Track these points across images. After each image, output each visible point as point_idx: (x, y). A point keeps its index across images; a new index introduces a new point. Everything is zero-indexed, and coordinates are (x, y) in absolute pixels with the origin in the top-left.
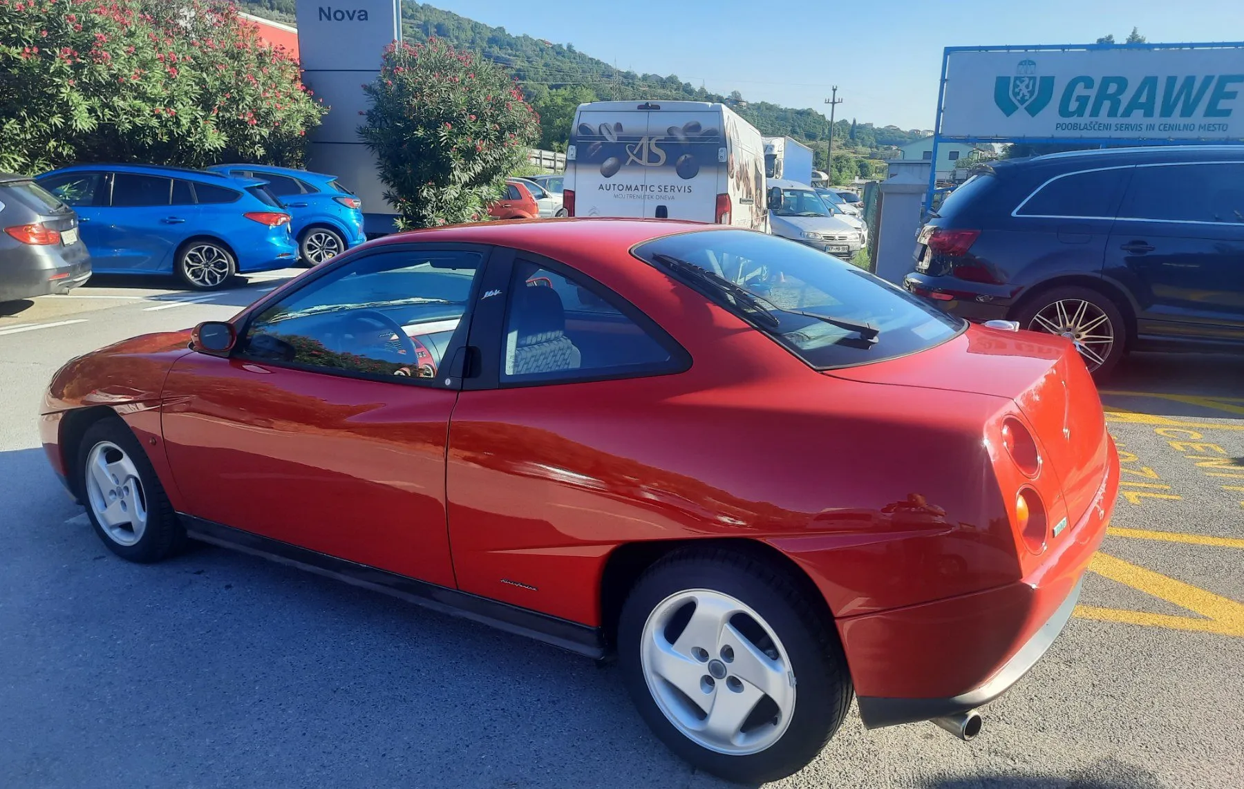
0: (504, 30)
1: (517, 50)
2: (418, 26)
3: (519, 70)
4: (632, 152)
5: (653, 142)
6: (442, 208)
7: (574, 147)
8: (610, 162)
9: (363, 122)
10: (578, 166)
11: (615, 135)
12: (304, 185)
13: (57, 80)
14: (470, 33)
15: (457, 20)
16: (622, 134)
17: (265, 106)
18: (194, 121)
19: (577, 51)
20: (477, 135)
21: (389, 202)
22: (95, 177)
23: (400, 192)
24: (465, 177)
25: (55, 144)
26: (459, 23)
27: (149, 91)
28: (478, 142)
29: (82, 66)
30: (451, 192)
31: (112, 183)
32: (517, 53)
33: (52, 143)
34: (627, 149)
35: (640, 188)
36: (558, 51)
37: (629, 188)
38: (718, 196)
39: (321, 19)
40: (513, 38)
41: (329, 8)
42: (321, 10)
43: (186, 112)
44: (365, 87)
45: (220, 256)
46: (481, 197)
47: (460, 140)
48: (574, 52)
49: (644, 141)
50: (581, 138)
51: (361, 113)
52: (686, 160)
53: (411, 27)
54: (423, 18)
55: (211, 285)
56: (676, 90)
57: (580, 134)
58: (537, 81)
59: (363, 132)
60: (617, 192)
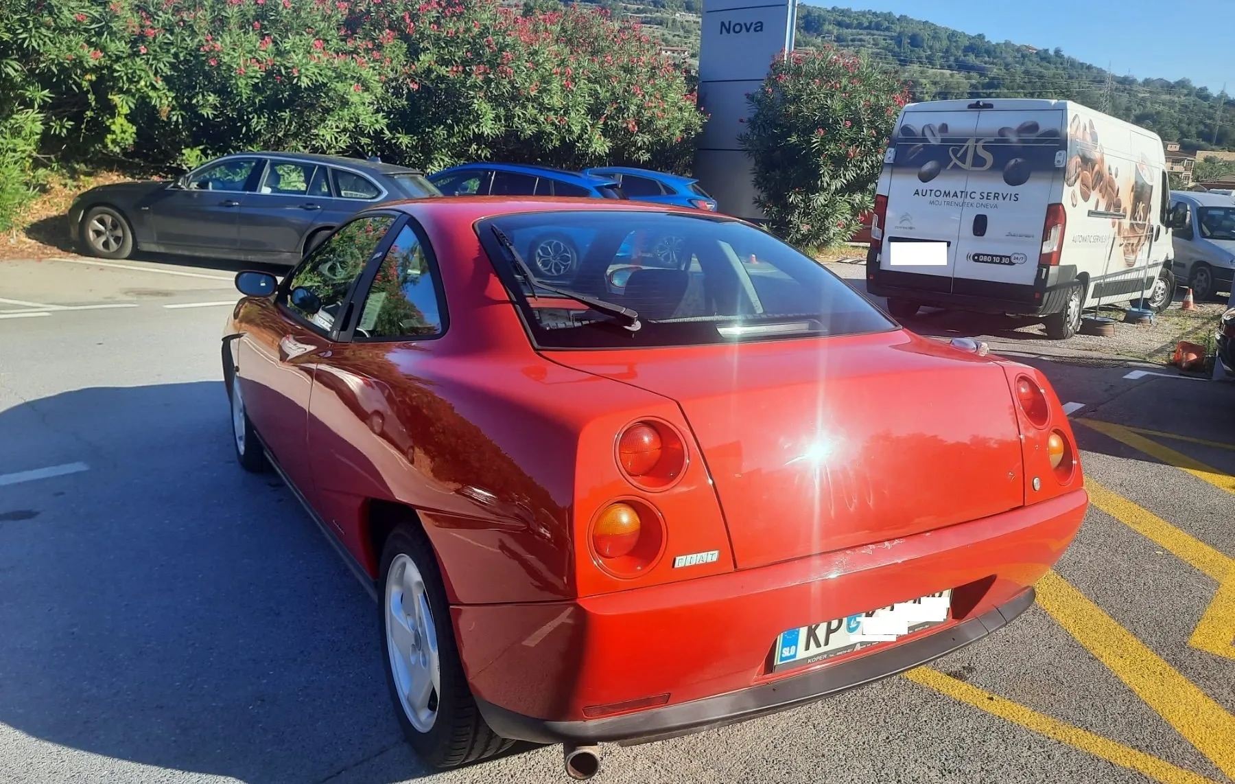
0: (984, 38)
1: (994, 58)
2: (892, 38)
3: (993, 78)
4: (955, 156)
5: (981, 144)
6: (810, 214)
7: (893, 150)
8: (928, 166)
9: (745, 129)
10: (895, 170)
11: (939, 137)
12: (664, 186)
13: (471, 92)
14: (945, 43)
15: (934, 30)
16: (946, 136)
17: (647, 115)
18: (584, 129)
19: (1066, 56)
20: (853, 141)
21: (758, 207)
22: (482, 173)
23: (770, 197)
24: (837, 184)
25: (476, 147)
26: (936, 33)
27: (546, 102)
28: (851, 150)
29: (491, 80)
30: (820, 199)
31: (493, 178)
32: (995, 61)
33: (474, 146)
34: (951, 153)
35: (959, 195)
36: (1043, 57)
37: (947, 194)
38: (1050, 206)
39: (721, 33)
40: (993, 45)
41: (730, 22)
42: (723, 24)
43: (577, 121)
44: (748, 95)
45: (565, 251)
46: (853, 206)
47: (832, 147)
48: (1062, 57)
49: (970, 143)
50: (901, 140)
51: (741, 121)
52: (1016, 165)
53: (884, 39)
54: (898, 29)
55: (556, 274)
56: (1186, 95)
57: (901, 136)
58: (1013, 89)
59: (743, 139)
60: (933, 198)
